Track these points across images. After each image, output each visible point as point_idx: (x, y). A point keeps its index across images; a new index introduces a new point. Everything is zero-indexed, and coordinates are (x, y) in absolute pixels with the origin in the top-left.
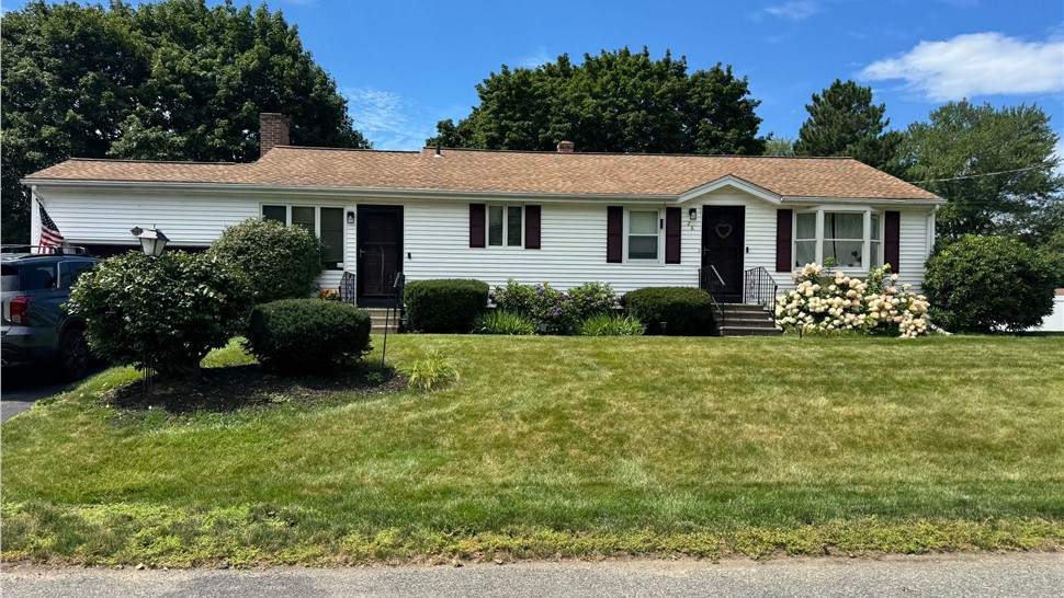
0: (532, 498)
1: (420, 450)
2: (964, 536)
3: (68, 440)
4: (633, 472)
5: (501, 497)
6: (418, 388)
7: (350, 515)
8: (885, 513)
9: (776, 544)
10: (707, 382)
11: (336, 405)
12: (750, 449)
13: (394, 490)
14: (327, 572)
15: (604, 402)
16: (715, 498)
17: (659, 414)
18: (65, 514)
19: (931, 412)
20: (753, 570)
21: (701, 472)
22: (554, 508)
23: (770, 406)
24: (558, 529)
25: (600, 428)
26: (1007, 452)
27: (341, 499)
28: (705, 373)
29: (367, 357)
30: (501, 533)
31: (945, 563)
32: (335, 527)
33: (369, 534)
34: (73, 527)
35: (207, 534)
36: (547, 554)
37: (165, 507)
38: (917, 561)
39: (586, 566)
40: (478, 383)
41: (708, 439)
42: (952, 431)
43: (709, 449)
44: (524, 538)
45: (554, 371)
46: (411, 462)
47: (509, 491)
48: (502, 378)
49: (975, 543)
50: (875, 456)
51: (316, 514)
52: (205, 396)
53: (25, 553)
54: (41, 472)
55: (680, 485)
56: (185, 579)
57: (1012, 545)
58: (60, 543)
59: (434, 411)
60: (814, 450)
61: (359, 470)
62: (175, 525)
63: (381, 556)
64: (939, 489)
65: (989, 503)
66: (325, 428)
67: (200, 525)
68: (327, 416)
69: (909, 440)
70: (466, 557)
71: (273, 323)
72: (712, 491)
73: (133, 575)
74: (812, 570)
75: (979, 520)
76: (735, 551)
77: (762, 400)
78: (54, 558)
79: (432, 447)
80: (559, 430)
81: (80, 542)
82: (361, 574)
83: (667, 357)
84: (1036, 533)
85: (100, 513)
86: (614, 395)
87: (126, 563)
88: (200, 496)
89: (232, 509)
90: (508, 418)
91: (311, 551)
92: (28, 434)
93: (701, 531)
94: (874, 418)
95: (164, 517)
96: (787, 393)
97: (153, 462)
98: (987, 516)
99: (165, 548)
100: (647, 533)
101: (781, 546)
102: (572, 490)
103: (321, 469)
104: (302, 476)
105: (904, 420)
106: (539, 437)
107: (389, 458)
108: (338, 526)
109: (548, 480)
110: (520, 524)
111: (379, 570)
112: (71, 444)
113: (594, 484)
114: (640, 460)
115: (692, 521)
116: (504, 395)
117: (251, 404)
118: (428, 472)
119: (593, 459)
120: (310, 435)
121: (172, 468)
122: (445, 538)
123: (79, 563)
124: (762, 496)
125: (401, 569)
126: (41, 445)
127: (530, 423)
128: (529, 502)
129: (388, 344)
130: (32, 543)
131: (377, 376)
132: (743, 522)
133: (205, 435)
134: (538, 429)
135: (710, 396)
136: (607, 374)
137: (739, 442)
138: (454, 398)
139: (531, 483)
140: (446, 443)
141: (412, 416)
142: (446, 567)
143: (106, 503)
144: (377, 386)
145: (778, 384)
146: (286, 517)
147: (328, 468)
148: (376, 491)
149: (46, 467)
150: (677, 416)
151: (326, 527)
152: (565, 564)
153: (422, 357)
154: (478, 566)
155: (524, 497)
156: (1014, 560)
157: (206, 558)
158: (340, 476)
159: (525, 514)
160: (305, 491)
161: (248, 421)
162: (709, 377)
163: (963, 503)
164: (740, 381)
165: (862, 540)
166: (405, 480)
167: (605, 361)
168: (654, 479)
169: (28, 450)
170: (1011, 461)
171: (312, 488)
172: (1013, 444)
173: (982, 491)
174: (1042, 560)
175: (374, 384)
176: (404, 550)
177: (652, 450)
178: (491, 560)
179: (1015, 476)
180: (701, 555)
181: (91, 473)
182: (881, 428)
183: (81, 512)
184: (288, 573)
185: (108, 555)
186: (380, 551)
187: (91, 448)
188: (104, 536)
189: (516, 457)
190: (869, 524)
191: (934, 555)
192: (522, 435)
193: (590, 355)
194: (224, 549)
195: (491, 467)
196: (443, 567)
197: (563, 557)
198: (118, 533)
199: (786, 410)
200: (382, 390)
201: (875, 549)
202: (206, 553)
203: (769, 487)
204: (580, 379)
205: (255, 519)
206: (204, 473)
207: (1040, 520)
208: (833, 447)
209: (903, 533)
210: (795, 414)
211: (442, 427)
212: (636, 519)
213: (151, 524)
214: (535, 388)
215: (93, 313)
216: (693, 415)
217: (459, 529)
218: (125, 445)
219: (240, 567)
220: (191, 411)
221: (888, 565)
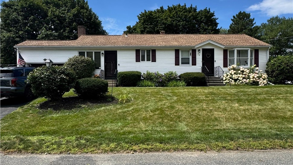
0: (153, 134)
1: (122, 120)
2: (277, 144)
3: (27, 118)
4: (182, 126)
5: (145, 134)
6: (122, 103)
7: (103, 139)
8: (254, 138)
10: (204, 100)
11: (99, 108)
12: (216, 119)
13: (115, 132)
14: (97, 155)
15: (174, 106)
16: (206, 134)
17: (190, 110)
18: (26, 139)
19: (268, 108)
20: (216, 155)
21: (202, 126)
22: (160, 137)
23: (222, 107)
24: (161, 143)
25: (173, 114)
26: (290, 119)
27: (100, 134)
29: (107, 94)
30: (145, 144)
31: (272, 152)
32: (99, 142)
33: (108, 144)
34: (28, 142)
35: (64, 144)
36: (158, 150)
37: (53, 137)
38: (263, 152)
39: (169, 153)
40: (138, 101)
41: (204, 116)
42: (274, 113)
43: (204, 119)
44: (151, 146)
45: (160, 98)
46: (120, 124)
47: (147, 132)
48: (145, 100)
49: (281, 147)
50: (252, 121)
51: (94, 138)
52: (64, 105)
53: (15, 150)
54: (20, 127)
55: (196, 130)
56: (58, 157)
57: (291, 147)
58: (25, 147)
59: (126, 109)
60: (234, 119)
61: (105, 126)
62: (55, 142)
63: (112, 151)
64: (270, 130)
65: (285, 135)
66: (96, 114)
67: (62, 142)
68: (96, 111)
69: (262, 116)
70: (135, 151)
71: (82, 85)
72: (205, 132)
73: (44, 156)
74: (233, 155)
75: (282, 140)
76: (211, 149)
77: (219, 105)
78: (23, 151)
79: (126, 120)
80: (161, 115)
81: (30, 147)
82: (106, 156)
83: (192, 93)
85: (35, 138)
86: (177, 104)
87: (42, 153)
88: (62, 134)
89: (71, 137)
90: (147, 111)
91: (92, 149)
92: (16, 116)
93: (201, 143)
94: (252, 110)
95: (53, 139)
96: (226, 103)
97: (50, 124)
98: (284, 138)
99: (53, 148)
100: (186, 144)
101: (224, 147)
102: (165, 132)
103: (95, 126)
104: (90, 128)
105: (260, 110)
106: (156, 117)
107: (114, 123)
108: (100, 142)
109: (158, 129)
110: (150, 142)
111: (110, 155)
112: (28, 119)
113: (172, 130)
114: (185, 123)
115: (199, 140)
116: (146, 104)
117: (76, 108)
118: (124, 127)
119: (171, 123)
120: (92, 116)
121: (55, 126)
122: (129, 146)
123: (30, 153)
124: (219, 133)
125: (117, 154)
126: (20, 120)
127: (153, 113)
128: (153, 135)
129: (113, 90)
130: (17, 147)
131: (110, 99)
132: (213, 141)
133: (64, 116)
134: (155, 114)
135: (205, 104)
136: (175, 98)
137: (213, 117)
138: (131, 106)
139: (153, 130)
140: (129, 119)
141: (120, 111)
142: (130, 154)
143: (37, 136)
144: (110, 102)
145: (224, 100)
146: (85, 139)
147: (97, 126)
148: (110, 132)
149: (21, 126)
150: (195, 110)
151: (96, 142)
152: (163, 153)
153: (122, 94)
154: (138, 154)
155: (152, 134)
157: (64, 151)
158: (100, 128)
159: (152, 139)
160: (91, 132)
161: (75, 112)
162: (204, 98)
163: (277, 134)
164: (213, 99)
165: (248, 146)
166: (118, 129)
167: (175, 94)
168: (189, 128)
169: (17, 121)
170: (292, 122)
171: (93, 131)
173: (283, 131)
175: (109, 102)
176: (118, 149)
177: (188, 120)
178: (142, 152)
180: (201, 150)
181: (33, 127)
182: (254, 113)
183: (31, 138)
184: (86, 155)
185: (37, 150)
186: (111, 149)
187: (33, 120)
188: (36, 145)
189: (149, 122)
190: (250, 141)
191: (269, 150)
192: (151, 116)
193: (170, 93)
194: (69, 149)
195: (142, 125)
196: (129, 154)
197: (162, 151)
198: (40, 144)
199: (226, 108)
200: (112, 103)
201: (252, 148)
203: (221, 130)
204: (168, 100)
205: (77, 140)
206: (63, 127)
208: (240, 118)
209: (260, 143)
210: (229, 109)
211: (128, 114)
212: (183, 140)
213: (49, 142)
214: (155, 102)
215: (33, 83)
216: (200, 110)
217: (133, 143)
218: (42, 119)
219: (73, 154)
220: (60, 110)
221: (255, 153)
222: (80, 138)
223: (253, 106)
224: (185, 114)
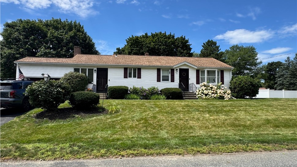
0: (139, 141)
1: (111, 129)
2: (241, 148)
3: (24, 127)
4: (163, 134)
5: (131, 140)
6: (111, 113)
7: (94, 146)
8: (223, 143)
9: (197, 151)
10: (181, 111)
11: (91, 118)
12: (191, 127)
13: (106, 139)
14: (88, 161)
15: (156, 116)
16: (183, 140)
17: (170, 119)
18: (22, 147)
19: (232, 118)
20: (192, 158)
21: (180, 133)
22: (144, 143)
23: (196, 117)
24: (145, 149)
25: (156, 123)
26: (250, 127)
27: (92, 141)
28: (180, 109)
29: (99, 105)
30: (131, 150)
31: (237, 155)
32: (90, 149)
33: (99, 150)
34: (24, 150)
35: (58, 151)
36: (142, 155)
37: (48, 144)
38: (230, 155)
39: (152, 158)
40: (126, 112)
41: (181, 125)
42: (237, 122)
43: (181, 128)
44: (137, 151)
45: (144, 109)
46: (109, 132)
47: (133, 139)
48: (132, 111)
49: (243, 150)
50: (220, 129)
51: (86, 145)
52: (59, 116)
53: (11, 157)
54: (16, 136)
55: (175, 137)
56: (52, 163)
57: (252, 150)
58: (20, 154)
59: (115, 119)
60: (206, 128)
61: (96, 134)
62: (50, 149)
63: (102, 156)
64: (235, 136)
65: (246, 140)
67: (56, 149)
68: (89, 120)
69: (228, 124)
70: (123, 156)
71: (76, 97)
72: (182, 138)
73: (39, 162)
74: (206, 158)
75: (244, 144)
76: (188, 153)
77: (194, 115)
78: (19, 158)
79: (115, 128)
80: (146, 124)
81: (26, 154)
82: (97, 161)
83: (172, 105)
84: (257, 147)
85: (31, 146)
86: (159, 115)
87: (37, 159)
88: (57, 141)
89: (65, 144)
90: (133, 121)
91: (84, 155)
92: (13, 126)
93: (180, 148)
94: (219, 119)
95: (48, 147)
96: (199, 114)
97: (45, 132)
98: (246, 143)
99: (47, 155)
100: (167, 149)
102: (149, 139)
103: (87, 134)
104: (83, 136)
105: (226, 120)
106: (141, 125)
107: (104, 131)
108: (91, 149)
109: (143, 136)
111: (101, 160)
112: (24, 128)
113: (154, 137)
114: (165, 131)
115: (178, 146)
116: (132, 115)
117: (70, 117)
118: (113, 134)
119: (154, 131)
120: (84, 125)
121: (50, 134)
122: (118, 151)
123: (25, 159)
124: (194, 139)
125: (107, 159)
126: (16, 128)
127: (139, 122)
128: (138, 142)
129: (104, 102)
130: (13, 154)
131: (101, 110)
132: (189, 146)
133: (59, 125)
134: (141, 123)
135: (182, 115)
136: (157, 109)
137: (188, 126)
138: (120, 116)
139: (139, 137)
140: (118, 127)
141: (110, 120)
142: (118, 159)
143: (33, 143)
145: (197, 111)
146: (78, 146)
147: (89, 134)
148: (101, 139)
149: (17, 134)
150: (174, 120)
151: (88, 149)
152: (147, 157)
153: (112, 105)
154: (126, 158)
155: (137, 141)
156: (252, 154)
157: (58, 157)
158: (92, 136)
159: (137, 145)
160: (83, 139)
161: (69, 122)
162: (181, 110)
163: (240, 140)
164: (189, 111)
165: (217, 150)
166: (108, 136)
167: (157, 106)
168: (168, 135)
169: (13, 130)
170: (251, 130)
171: (85, 139)
172: (251, 125)
173: (244, 137)
174: (259, 154)
175: (100, 112)
176: (107, 154)
177: (168, 128)
178: (129, 157)
179: (252, 133)
180: (180, 154)
181: (29, 136)
182: (221, 122)
183: (26, 146)
184: (78, 161)
185: (33, 157)
186: (102, 155)
187: (29, 129)
188: (32, 152)
189: (135, 130)
190: (219, 146)
191: (234, 153)
192: (136, 125)
193: (153, 105)
194: (63, 155)
195: (129, 133)
196: (117, 159)
197: (146, 156)
198: (35, 151)
199: (199, 117)
200: (102, 114)
201: (221, 152)
202: (58, 156)
203: (195, 137)
204: (151, 111)
205: (71, 147)
206: (58, 135)
207: (258, 144)
208: (210, 127)
209: (227, 148)
210: (201, 119)
211: (117, 123)
212: (164, 146)
213: (44, 149)
214: (140, 113)
215: (31, 95)
216: (178, 119)
217: (121, 149)
218: (38, 128)
219: (66, 160)
220: (55, 119)
221: (224, 156)
222: (74, 145)
223: (221, 116)
224: (166, 123)
